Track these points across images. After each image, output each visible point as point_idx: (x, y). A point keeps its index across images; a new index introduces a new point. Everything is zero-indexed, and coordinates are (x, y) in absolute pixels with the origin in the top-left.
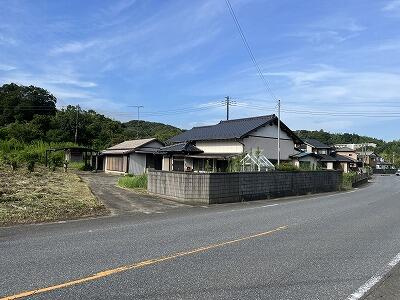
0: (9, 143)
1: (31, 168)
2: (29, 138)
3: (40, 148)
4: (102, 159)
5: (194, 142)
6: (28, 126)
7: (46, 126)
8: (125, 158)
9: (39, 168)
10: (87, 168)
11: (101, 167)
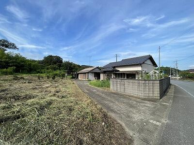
0: (49, 71)
1: (54, 78)
2: (55, 69)
3: (58, 72)
4: (78, 75)
5: (115, 67)
6: (55, 66)
7: (60, 66)
8: (87, 74)
9: (57, 78)
10: (73, 78)
11: (77, 77)
